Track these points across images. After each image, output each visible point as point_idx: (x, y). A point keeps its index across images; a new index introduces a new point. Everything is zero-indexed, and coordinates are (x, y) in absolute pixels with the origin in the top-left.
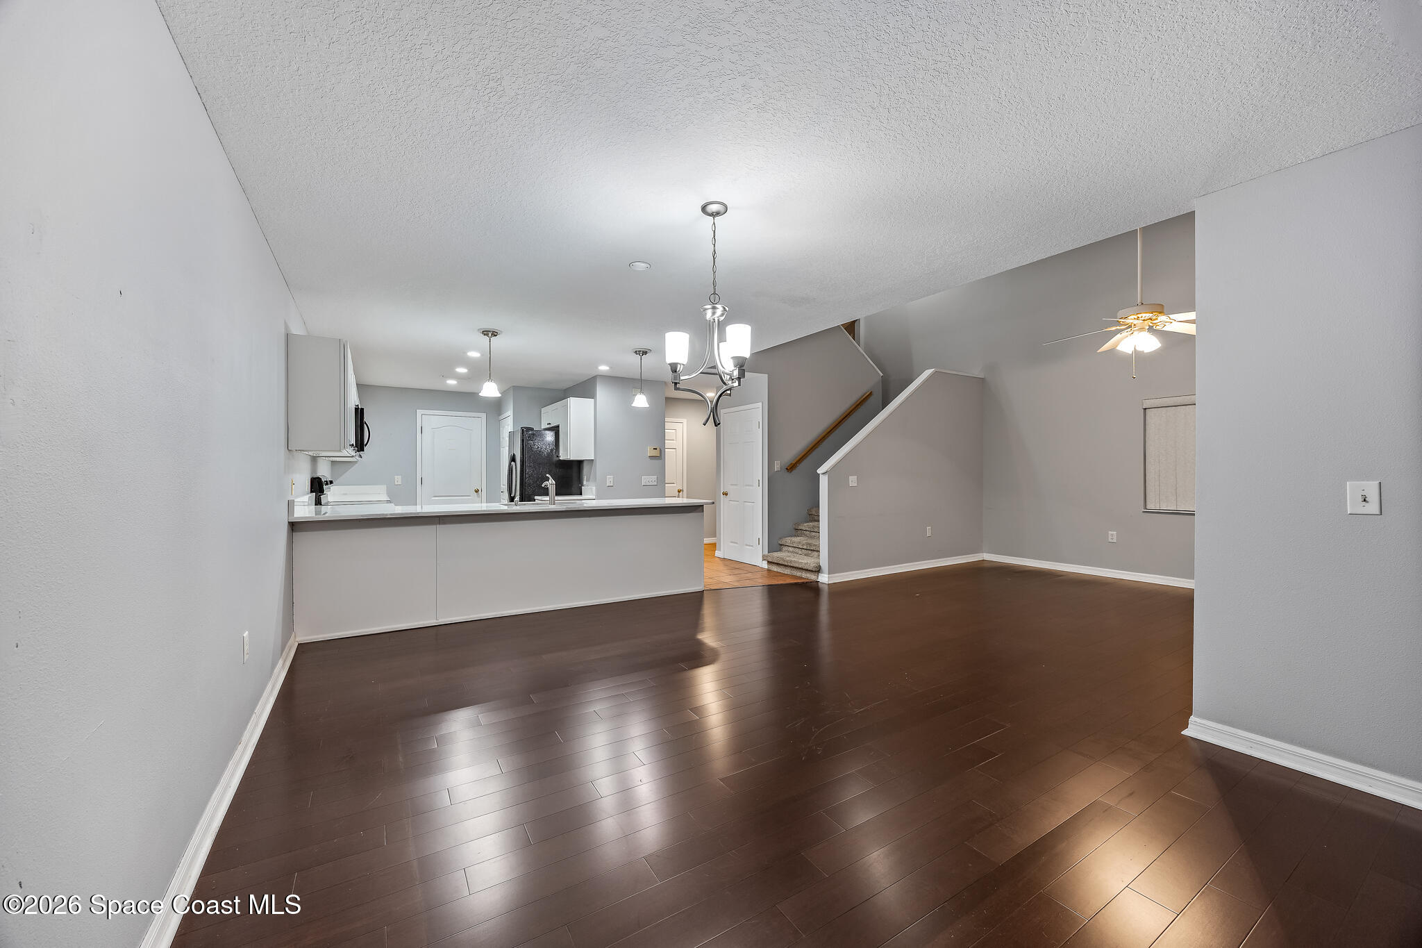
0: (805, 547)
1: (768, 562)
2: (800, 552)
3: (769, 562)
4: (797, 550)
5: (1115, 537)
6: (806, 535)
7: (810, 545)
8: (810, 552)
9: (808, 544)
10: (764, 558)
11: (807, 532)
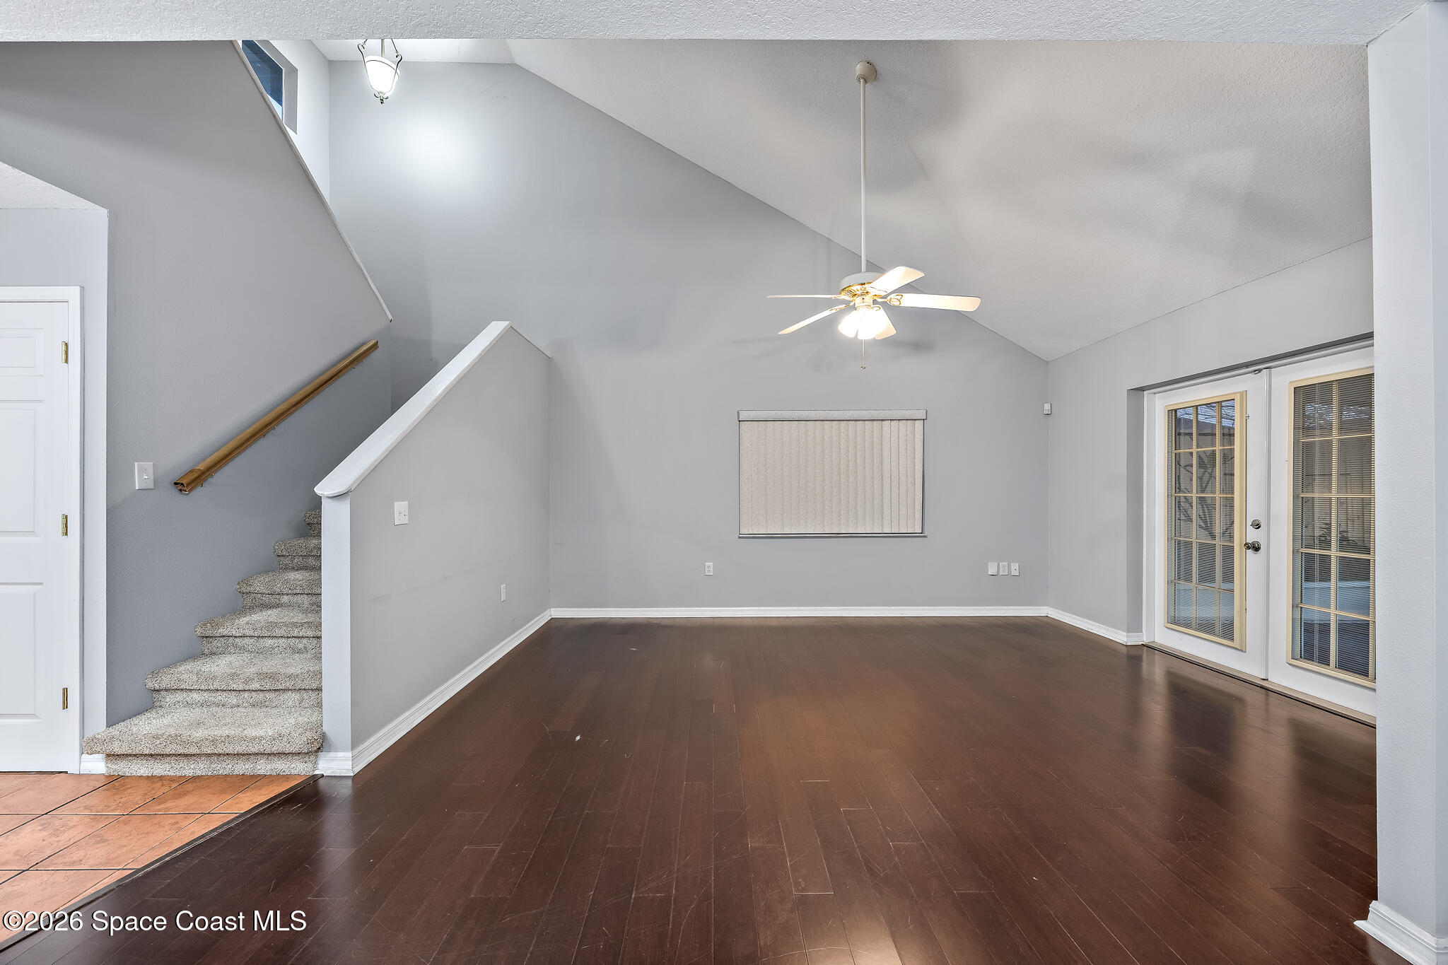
0: (256, 686)
1: (108, 755)
2: (235, 701)
3: (111, 757)
4: (221, 697)
5: (711, 569)
6: (243, 649)
7: (272, 676)
8: (272, 695)
9: (262, 676)
10: (88, 746)
11: (247, 640)
